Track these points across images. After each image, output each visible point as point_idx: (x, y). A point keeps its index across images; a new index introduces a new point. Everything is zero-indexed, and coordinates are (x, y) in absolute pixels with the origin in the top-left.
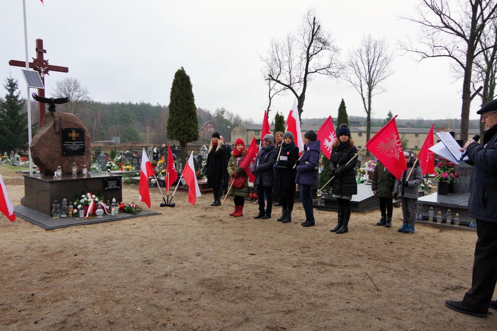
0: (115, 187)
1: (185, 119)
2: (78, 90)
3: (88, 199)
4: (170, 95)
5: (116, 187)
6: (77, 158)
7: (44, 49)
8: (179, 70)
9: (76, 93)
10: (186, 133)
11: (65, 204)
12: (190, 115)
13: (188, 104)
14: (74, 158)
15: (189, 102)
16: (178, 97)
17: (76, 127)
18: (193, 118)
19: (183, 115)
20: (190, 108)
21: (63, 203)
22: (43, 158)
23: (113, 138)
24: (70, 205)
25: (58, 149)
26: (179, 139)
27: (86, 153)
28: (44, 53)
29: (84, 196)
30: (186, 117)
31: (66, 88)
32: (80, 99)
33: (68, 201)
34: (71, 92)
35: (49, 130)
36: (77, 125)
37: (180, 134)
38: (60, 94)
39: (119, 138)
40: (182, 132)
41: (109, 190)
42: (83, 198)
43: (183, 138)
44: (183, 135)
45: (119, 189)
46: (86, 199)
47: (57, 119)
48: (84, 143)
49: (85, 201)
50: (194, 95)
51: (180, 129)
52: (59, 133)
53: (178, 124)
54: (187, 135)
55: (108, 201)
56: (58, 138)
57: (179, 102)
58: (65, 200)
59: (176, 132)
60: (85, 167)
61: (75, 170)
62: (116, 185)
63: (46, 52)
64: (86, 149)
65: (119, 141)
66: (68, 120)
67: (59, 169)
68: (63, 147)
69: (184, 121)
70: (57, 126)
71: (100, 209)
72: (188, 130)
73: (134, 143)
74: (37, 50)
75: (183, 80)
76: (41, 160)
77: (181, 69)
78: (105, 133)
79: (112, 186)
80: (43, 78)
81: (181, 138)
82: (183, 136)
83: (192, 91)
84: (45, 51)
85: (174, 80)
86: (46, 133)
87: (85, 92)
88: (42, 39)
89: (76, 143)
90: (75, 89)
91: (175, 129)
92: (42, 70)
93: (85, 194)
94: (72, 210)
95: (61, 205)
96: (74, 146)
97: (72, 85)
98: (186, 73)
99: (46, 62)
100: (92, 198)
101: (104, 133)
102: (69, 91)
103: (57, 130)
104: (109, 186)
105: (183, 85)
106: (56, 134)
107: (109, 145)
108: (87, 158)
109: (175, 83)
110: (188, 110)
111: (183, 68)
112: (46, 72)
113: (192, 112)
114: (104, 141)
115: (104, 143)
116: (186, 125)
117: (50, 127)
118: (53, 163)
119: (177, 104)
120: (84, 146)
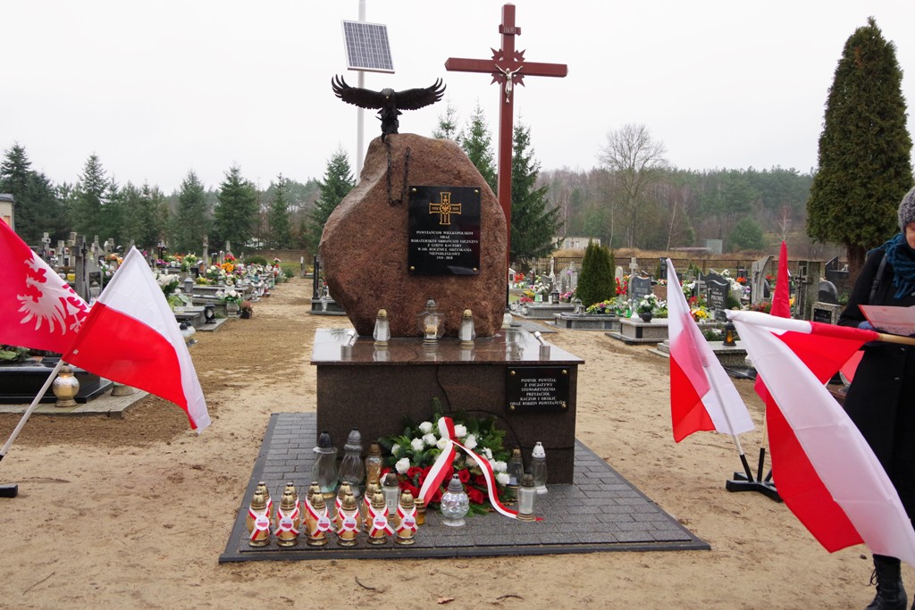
0: (548, 400)
1: (870, 178)
2: (645, 146)
3: (438, 437)
4: (826, 108)
5: (551, 401)
6: (451, 286)
7: (517, 25)
8: (858, 31)
9: (642, 153)
10: (869, 222)
11: (356, 451)
12: (886, 167)
13: (882, 130)
14: (446, 286)
15: (886, 124)
16: (851, 111)
17: (457, 183)
18: (898, 174)
19: (861, 165)
20: (888, 143)
21: (348, 446)
22: (349, 282)
23: (709, 242)
24: (373, 454)
25: (396, 254)
26: (846, 240)
27: (485, 272)
28: (516, 36)
29: (426, 426)
30: (874, 170)
31: (625, 143)
32: (648, 165)
33: (366, 441)
34: (634, 152)
35: (373, 191)
36: (458, 176)
37: (848, 224)
38: (613, 155)
39: (720, 242)
40: (858, 219)
41: (522, 410)
42: (420, 435)
43: (859, 237)
44: (859, 226)
45: (566, 410)
46: (431, 439)
47: (397, 156)
48: (476, 237)
49: (427, 447)
50: (907, 103)
51: (849, 209)
52: (400, 202)
53: (844, 194)
54: (872, 228)
55: (517, 451)
56: (398, 217)
57: (852, 128)
58: (356, 435)
59: (837, 218)
60: (466, 319)
61: (432, 325)
62: (552, 394)
63: (519, 34)
64: (484, 259)
65: (720, 249)
66: (432, 159)
67: (382, 318)
68: (412, 249)
69: (864, 185)
70: (397, 181)
71: (455, 491)
72: (876, 212)
73: (749, 254)
74: (501, 29)
75: (870, 59)
76: (344, 286)
77: (866, 24)
78: (693, 233)
79: (539, 399)
80: (512, 92)
81: (852, 237)
82: (858, 231)
83: (899, 92)
84: (518, 31)
85: (841, 62)
86: (364, 200)
87: (659, 150)
88: (513, 3)
89: (453, 237)
90: (640, 145)
91: (833, 211)
92: (510, 75)
93: (433, 420)
94: (379, 472)
95: (342, 452)
96: (444, 246)
97: (636, 138)
98: (882, 34)
99: (520, 55)
100: (453, 437)
101: (690, 232)
102: (630, 149)
103: (396, 193)
104: (524, 394)
105: (869, 72)
106: (393, 204)
107: (696, 255)
108: (489, 288)
109: (845, 72)
110: (882, 151)
111: (872, 22)
112: (518, 79)
113: (896, 155)
114: (689, 248)
115: (690, 251)
116: (870, 196)
117: (375, 183)
118: (378, 297)
119: (846, 134)
120: (476, 248)
